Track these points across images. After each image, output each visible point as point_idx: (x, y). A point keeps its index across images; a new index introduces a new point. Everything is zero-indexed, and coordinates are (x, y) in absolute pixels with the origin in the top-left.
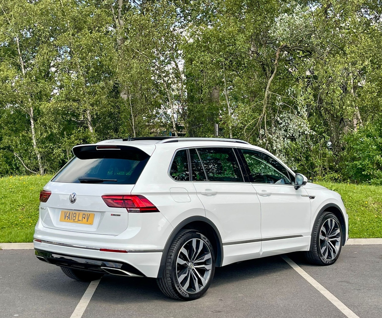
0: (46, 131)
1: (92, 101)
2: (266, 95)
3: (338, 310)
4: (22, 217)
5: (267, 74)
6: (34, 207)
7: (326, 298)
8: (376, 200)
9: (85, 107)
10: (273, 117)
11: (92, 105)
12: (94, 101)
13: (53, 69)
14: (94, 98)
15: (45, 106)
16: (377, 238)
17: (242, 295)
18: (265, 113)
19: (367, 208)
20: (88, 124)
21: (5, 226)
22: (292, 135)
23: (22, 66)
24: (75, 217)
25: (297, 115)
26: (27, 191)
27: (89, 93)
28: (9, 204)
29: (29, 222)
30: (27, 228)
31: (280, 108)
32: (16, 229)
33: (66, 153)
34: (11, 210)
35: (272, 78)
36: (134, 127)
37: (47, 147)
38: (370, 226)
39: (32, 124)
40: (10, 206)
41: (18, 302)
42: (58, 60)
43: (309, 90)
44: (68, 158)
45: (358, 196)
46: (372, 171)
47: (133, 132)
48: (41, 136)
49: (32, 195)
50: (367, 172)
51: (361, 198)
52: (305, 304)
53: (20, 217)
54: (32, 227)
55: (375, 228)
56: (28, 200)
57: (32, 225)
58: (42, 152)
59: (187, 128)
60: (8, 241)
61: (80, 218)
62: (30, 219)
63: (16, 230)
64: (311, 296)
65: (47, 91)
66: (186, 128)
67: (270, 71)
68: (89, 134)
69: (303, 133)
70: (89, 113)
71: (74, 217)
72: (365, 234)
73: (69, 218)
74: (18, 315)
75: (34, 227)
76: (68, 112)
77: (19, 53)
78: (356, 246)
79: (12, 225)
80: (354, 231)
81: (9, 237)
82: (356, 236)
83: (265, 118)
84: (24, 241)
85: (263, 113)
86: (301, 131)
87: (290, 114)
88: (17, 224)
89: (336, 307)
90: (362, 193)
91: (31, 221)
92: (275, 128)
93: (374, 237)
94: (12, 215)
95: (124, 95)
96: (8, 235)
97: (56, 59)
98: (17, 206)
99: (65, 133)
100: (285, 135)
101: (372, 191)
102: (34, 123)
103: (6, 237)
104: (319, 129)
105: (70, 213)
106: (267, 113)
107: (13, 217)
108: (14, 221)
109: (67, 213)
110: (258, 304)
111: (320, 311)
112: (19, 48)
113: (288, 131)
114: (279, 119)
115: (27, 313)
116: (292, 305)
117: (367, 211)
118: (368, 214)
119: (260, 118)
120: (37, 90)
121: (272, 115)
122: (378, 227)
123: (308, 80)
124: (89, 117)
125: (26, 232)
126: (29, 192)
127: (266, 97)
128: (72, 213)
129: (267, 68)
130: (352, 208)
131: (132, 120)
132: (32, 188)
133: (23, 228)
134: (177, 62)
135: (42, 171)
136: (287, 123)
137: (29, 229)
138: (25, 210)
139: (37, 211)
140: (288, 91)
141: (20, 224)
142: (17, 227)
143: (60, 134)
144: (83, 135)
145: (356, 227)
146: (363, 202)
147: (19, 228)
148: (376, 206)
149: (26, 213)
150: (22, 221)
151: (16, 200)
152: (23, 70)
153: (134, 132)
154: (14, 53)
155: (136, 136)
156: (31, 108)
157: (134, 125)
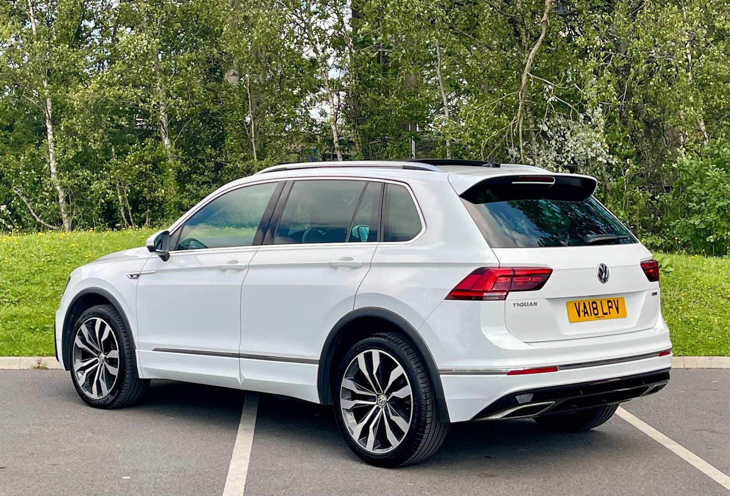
0: (75, 146)
2: (524, 82)
10: (534, 125)
15: (75, 97)
20: (161, 133)
23: (32, 17)
24: (596, 308)
25: (584, 122)
31: (550, 108)
35: (536, 48)
36: (253, 139)
39: (48, 131)
43: (607, 74)
44: (120, 199)
45: (713, 279)
47: (253, 151)
48: (65, 156)
50: (715, 235)
51: (719, 282)
58: (67, 187)
59: (359, 143)
61: (606, 310)
66: (357, 144)
67: (529, 35)
68: (163, 152)
70: (163, 112)
71: (594, 309)
73: (587, 313)
76: (124, 108)
78: (715, 370)
80: (710, 342)
82: (713, 352)
83: (520, 126)
85: (519, 116)
87: (571, 120)
90: (719, 272)
95: (233, 77)
99: (113, 150)
100: (558, 160)
102: (53, 131)
104: (623, 150)
105: (584, 303)
109: (579, 304)
114: (546, 129)
119: (512, 125)
121: (530, 121)
123: (606, 54)
124: (163, 118)
127: (523, 85)
128: (589, 303)
130: (702, 299)
131: (250, 126)
135: (67, 224)
136: (563, 136)
140: (566, 73)
143: (103, 153)
144: (153, 155)
145: (712, 336)
146: (722, 289)
153: (254, 149)
155: (255, 157)
156: (48, 100)
157: (253, 136)
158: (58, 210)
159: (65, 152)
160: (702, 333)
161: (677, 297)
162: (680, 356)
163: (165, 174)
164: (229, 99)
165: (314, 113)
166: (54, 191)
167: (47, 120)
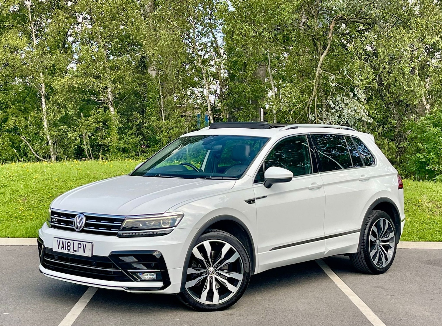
0: (60, 112)
1: (113, 77)
2: (317, 75)
3: (363, 316)
4: (23, 209)
5: (319, 50)
6: (37, 198)
7: (353, 303)
8: (431, 199)
9: (105, 84)
10: (325, 101)
11: (114, 82)
12: (116, 77)
13: (71, 39)
14: (116, 73)
15: (58, 83)
16: (428, 241)
17: (260, 298)
18: (315, 95)
19: (420, 208)
20: (108, 104)
21: (3, 219)
22: (347, 122)
23: (34, 35)
25: (353, 98)
26: (30, 180)
27: (111, 68)
28: (8, 194)
29: (31, 215)
30: (28, 222)
31: (333, 90)
32: (16, 222)
33: (83, 137)
34: (11, 201)
35: (324, 54)
36: (162, 108)
37: (60, 130)
38: (420, 227)
40: (9, 196)
41: (10, 300)
42: (76, 29)
44: (85, 143)
45: (411, 194)
46: (437, 166)
47: (162, 115)
48: (53, 118)
49: (36, 185)
50: (431, 167)
51: (415, 196)
52: (328, 309)
53: (20, 209)
54: (34, 220)
55: (426, 231)
56: (31, 190)
57: (33, 218)
58: (54, 136)
59: (225, 111)
60: (6, 235)
62: (31, 211)
63: (14, 224)
64: (337, 301)
65: (61, 65)
66: (223, 112)
67: (322, 46)
68: (110, 116)
69: (360, 120)
70: (110, 92)
72: (415, 237)
74: (8, 313)
75: (36, 220)
76: (85, 89)
77: (31, 19)
79: (11, 218)
81: (7, 231)
82: (403, 238)
83: (316, 101)
84: (23, 236)
85: (314, 95)
86: (357, 117)
87: (345, 97)
88: (16, 217)
89: (362, 312)
90: (416, 190)
91: (33, 214)
92: (327, 113)
93: (424, 240)
94: (12, 207)
95: (153, 71)
96: (6, 229)
97: (74, 28)
98: (18, 197)
99: (82, 114)
100: (339, 122)
101: (428, 189)
102: (46, 102)
103: (3, 231)
104: (377, 116)
106: (318, 95)
107: (12, 209)
108: (13, 213)
110: (276, 308)
111: (343, 316)
112: (30, 13)
113: (342, 117)
114: (331, 102)
115: (19, 311)
116: (314, 309)
117: (420, 211)
118: (420, 214)
119: (309, 100)
120: (49, 64)
121: (323, 98)
122: (430, 229)
123: (365, 58)
124: (110, 96)
125: (27, 226)
126: (32, 181)
127: (317, 76)
129: (319, 43)
131: (160, 100)
132: (36, 177)
133: (23, 221)
134: (214, 34)
135: (53, 158)
136: (341, 107)
137: (30, 223)
138: (26, 201)
139: (41, 202)
140: (343, 69)
141: (20, 217)
142: (17, 220)
143: (76, 116)
144: (103, 118)
146: (416, 200)
147: (18, 222)
148: (430, 205)
149: (28, 205)
150: (22, 214)
151: (17, 190)
152: (34, 39)
154: (24, 19)
155: (164, 119)
156: (43, 84)
157: (162, 106)
158: (48, 149)
163: (111, 128)
167: (42, 96)
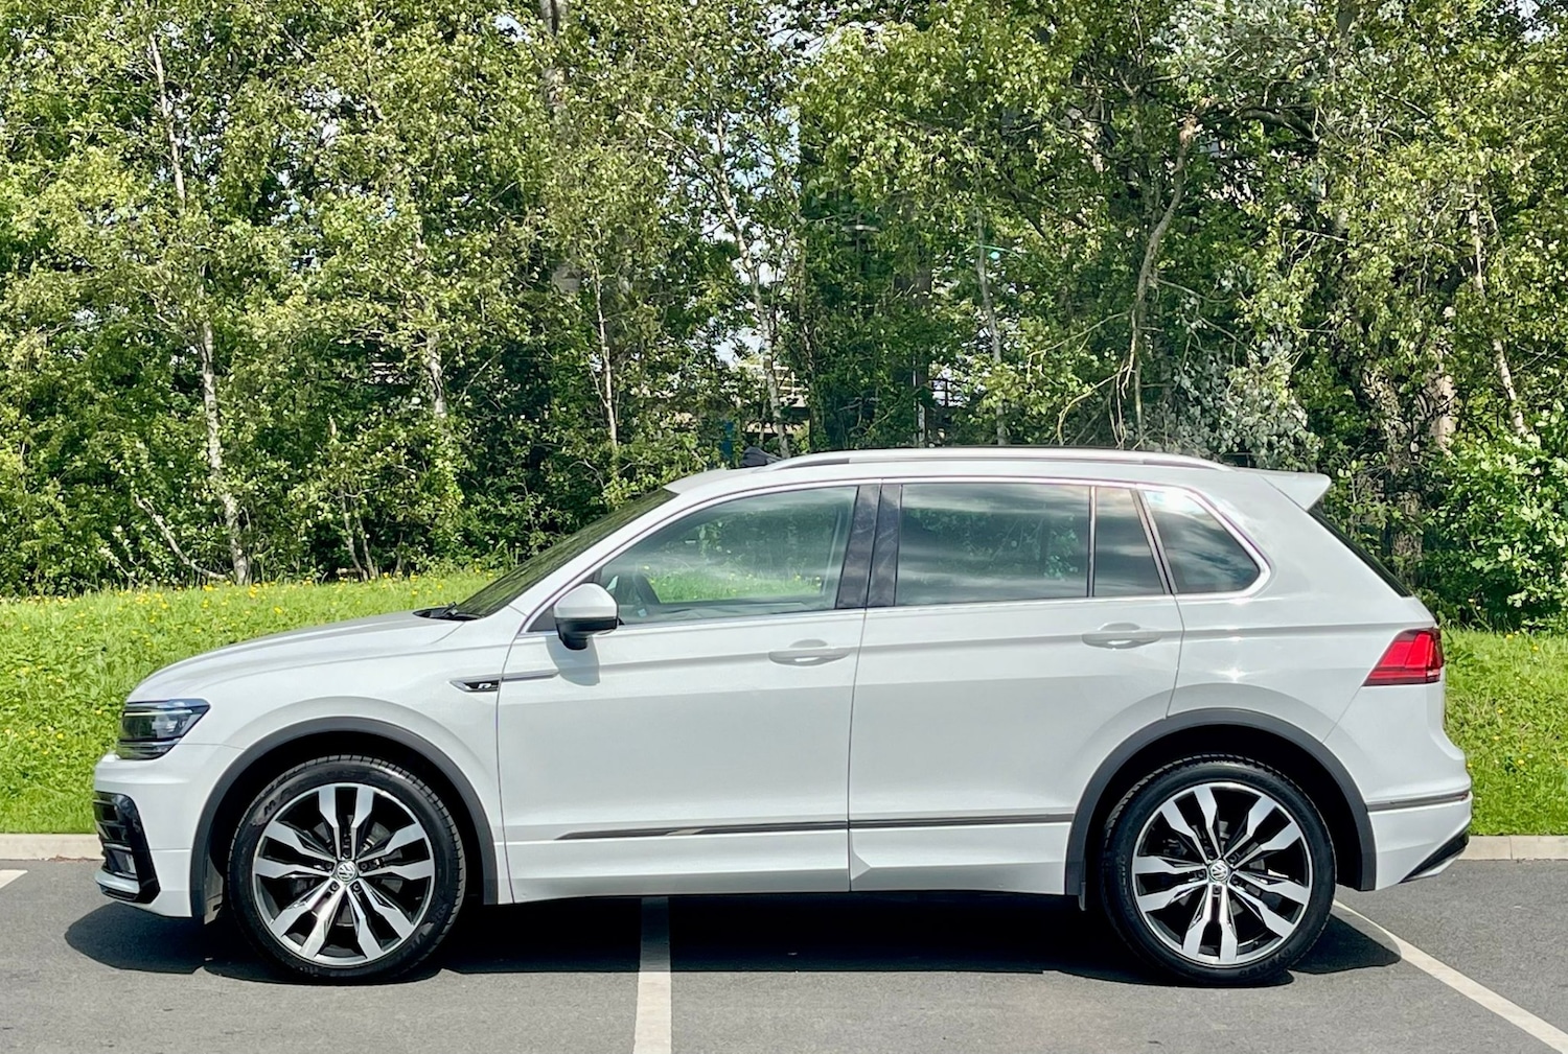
2: (1142, 291)
10: (1167, 377)
18: (1136, 359)
22: (1241, 444)
31: (1194, 341)
35: (1164, 224)
36: (609, 402)
39: (206, 385)
47: (609, 425)
58: (242, 496)
83: (1137, 378)
85: (1132, 357)
92: (1174, 416)
100: (1213, 445)
102: (215, 385)
106: (1145, 358)
114: (1187, 383)
119: (1119, 377)
121: (1162, 366)
123: (1303, 236)
124: (433, 360)
127: (1140, 297)
131: (602, 376)
135: (242, 570)
152: (179, 178)
153: (612, 422)
155: (614, 437)
156: (206, 325)
157: (609, 396)
158: (225, 540)
159: (238, 427)
160: (1543, 788)
161: (1488, 716)
162: (1501, 834)
163: (436, 469)
164: (560, 323)
165: (724, 351)
166: (217, 503)
167: (204, 366)
